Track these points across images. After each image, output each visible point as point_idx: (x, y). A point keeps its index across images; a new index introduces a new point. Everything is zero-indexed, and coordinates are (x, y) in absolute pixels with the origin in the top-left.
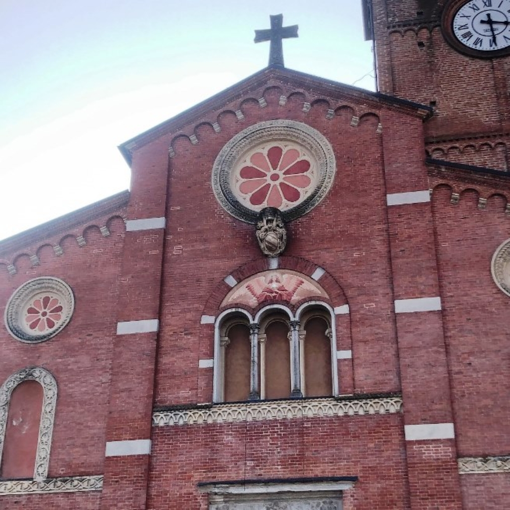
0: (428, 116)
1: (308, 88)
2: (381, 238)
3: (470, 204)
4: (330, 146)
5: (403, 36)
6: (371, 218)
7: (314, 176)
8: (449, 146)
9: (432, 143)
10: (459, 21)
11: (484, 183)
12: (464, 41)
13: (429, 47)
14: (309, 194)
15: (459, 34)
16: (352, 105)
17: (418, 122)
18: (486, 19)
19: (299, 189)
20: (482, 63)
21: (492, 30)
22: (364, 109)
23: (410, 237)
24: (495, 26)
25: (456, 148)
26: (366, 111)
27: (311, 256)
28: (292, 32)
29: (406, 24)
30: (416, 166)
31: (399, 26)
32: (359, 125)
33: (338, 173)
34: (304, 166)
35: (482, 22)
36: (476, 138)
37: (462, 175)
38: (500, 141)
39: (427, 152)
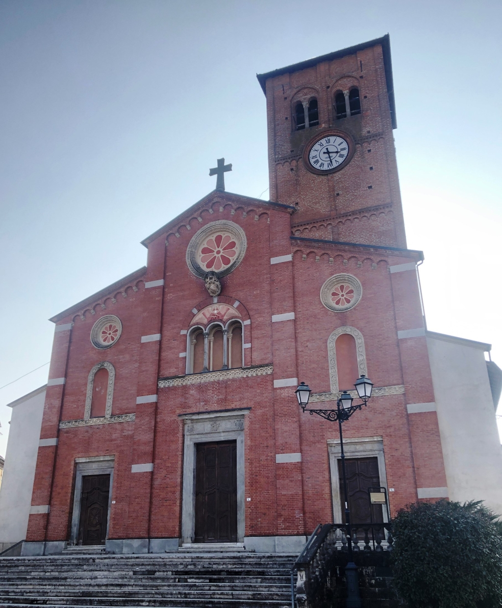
0: (293, 212)
1: (233, 201)
2: (267, 282)
3: (312, 260)
4: (244, 233)
5: (283, 166)
6: (263, 272)
7: (237, 249)
8: (304, 228)
9: (295, 227)
10: (313, 154)
11: (319, 247)
12: (315, 165)
13: (296, 171)
14: (234, 261)
15: (312, 161)
16: (255, 209)
17: (288, 215)
18: (326, 151)
19: (230, 258)
20: (323, 177)
21: (330, 157)
22: (261, 210)
23: (281, 281)
24: (331, 155)
25: (307, 228)
26: (262, 212)
27: (233, 295)
28: (229, 168)
29: (285, 159)
30: (285, 241)
31: (281, 160)
32: (259, 220)
33: (248, 248)
34: (233, 245)
35: (324, 153)
36: (317, 222)
37: (308, 244)
38: (329, 222)
39: (292, 232)
